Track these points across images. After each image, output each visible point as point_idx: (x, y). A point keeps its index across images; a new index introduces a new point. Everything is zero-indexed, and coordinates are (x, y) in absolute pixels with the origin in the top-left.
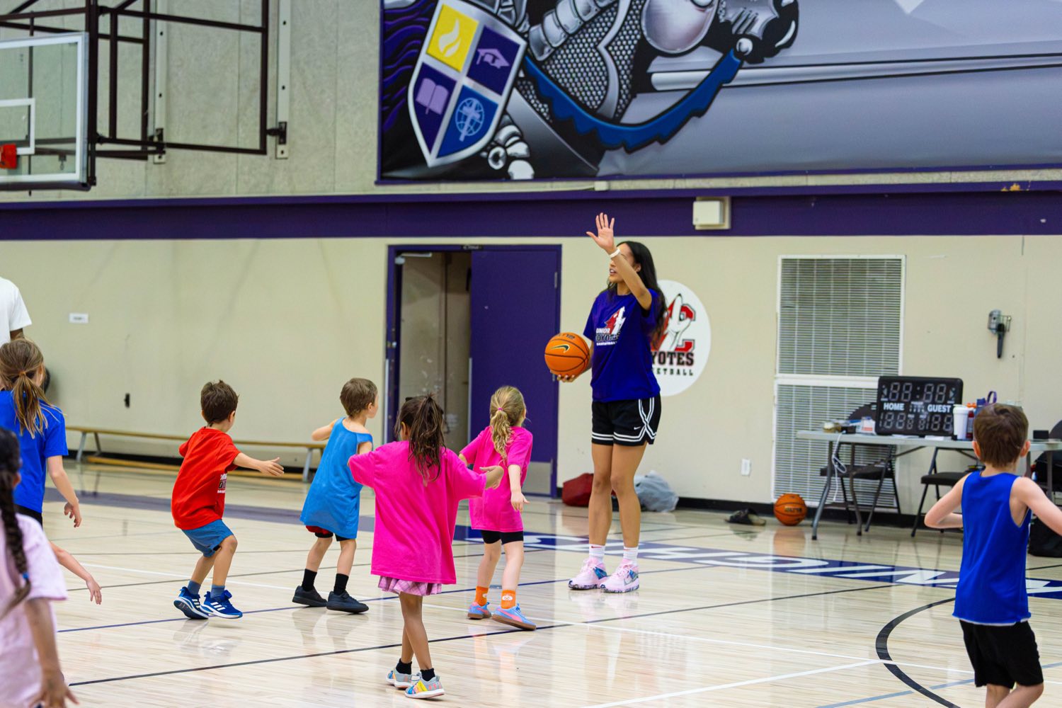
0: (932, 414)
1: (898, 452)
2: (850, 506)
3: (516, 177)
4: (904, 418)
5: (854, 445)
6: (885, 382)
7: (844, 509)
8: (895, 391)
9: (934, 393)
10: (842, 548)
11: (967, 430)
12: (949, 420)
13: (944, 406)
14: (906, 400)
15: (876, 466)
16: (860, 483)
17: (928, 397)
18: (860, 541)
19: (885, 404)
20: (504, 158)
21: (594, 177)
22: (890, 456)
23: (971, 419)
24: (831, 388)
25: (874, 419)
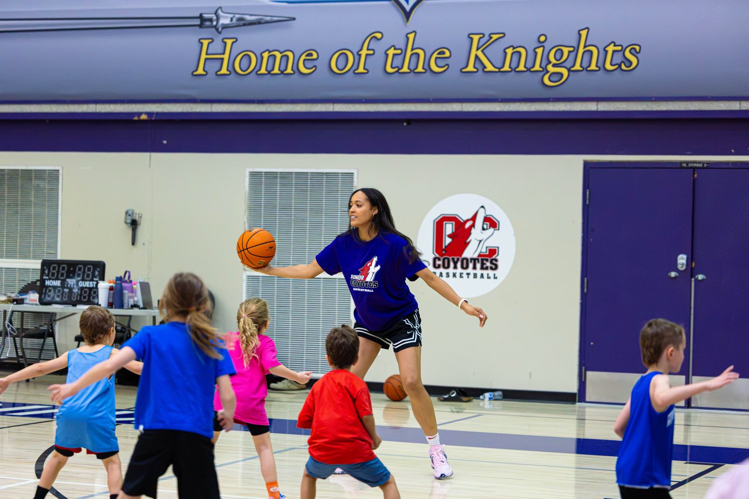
0: (82, 288)
1: (58, 317)
2: (20, 359)
4: (61, 292)
5: (22, 312)
6: (46, 264)
7: (16, 362)
8: (54, 271)
9: (84, 272)
10: (14, 392)
11: (109, 300)
12: (95, 293)
13: (91, 283)
14: (62, 278)
15: (41, 328)
16: (29, 342)
17: (79, 275)
18: (28, 386)
19: (46, 281)
22: (51, 321)
23: (112, 292)
24: (5, 268)
25: (38, 293)
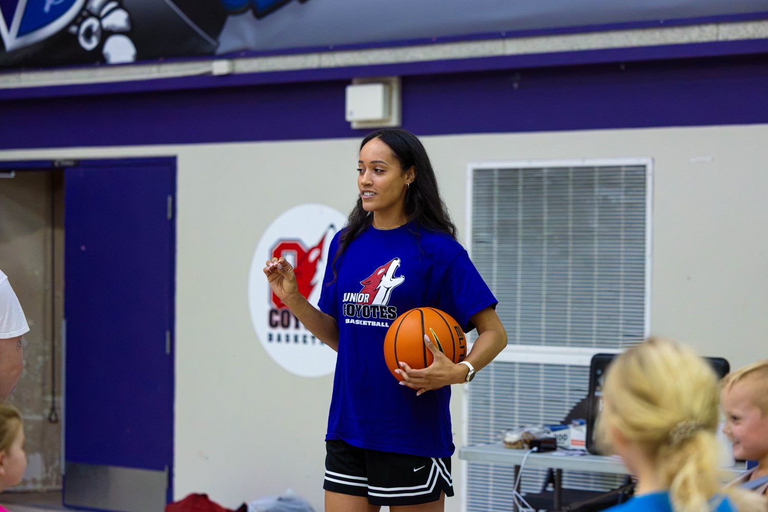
3: (113, 59)
6: (600, 364)
20: (99, 33)
21: (212, 56)
24: (546, 365)
